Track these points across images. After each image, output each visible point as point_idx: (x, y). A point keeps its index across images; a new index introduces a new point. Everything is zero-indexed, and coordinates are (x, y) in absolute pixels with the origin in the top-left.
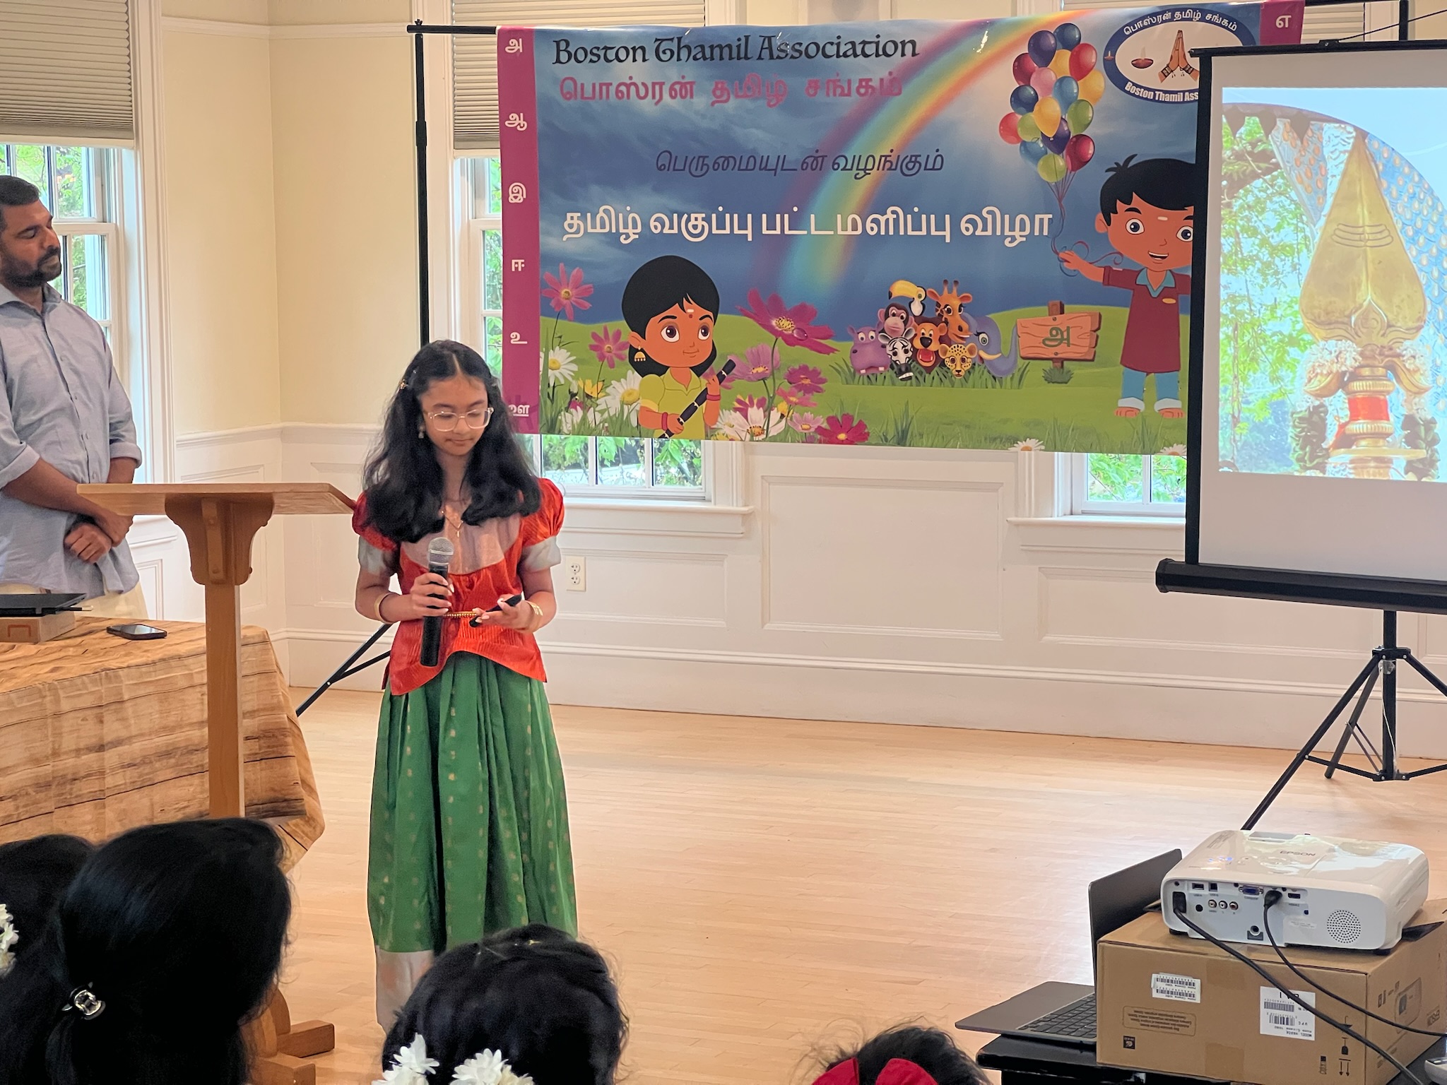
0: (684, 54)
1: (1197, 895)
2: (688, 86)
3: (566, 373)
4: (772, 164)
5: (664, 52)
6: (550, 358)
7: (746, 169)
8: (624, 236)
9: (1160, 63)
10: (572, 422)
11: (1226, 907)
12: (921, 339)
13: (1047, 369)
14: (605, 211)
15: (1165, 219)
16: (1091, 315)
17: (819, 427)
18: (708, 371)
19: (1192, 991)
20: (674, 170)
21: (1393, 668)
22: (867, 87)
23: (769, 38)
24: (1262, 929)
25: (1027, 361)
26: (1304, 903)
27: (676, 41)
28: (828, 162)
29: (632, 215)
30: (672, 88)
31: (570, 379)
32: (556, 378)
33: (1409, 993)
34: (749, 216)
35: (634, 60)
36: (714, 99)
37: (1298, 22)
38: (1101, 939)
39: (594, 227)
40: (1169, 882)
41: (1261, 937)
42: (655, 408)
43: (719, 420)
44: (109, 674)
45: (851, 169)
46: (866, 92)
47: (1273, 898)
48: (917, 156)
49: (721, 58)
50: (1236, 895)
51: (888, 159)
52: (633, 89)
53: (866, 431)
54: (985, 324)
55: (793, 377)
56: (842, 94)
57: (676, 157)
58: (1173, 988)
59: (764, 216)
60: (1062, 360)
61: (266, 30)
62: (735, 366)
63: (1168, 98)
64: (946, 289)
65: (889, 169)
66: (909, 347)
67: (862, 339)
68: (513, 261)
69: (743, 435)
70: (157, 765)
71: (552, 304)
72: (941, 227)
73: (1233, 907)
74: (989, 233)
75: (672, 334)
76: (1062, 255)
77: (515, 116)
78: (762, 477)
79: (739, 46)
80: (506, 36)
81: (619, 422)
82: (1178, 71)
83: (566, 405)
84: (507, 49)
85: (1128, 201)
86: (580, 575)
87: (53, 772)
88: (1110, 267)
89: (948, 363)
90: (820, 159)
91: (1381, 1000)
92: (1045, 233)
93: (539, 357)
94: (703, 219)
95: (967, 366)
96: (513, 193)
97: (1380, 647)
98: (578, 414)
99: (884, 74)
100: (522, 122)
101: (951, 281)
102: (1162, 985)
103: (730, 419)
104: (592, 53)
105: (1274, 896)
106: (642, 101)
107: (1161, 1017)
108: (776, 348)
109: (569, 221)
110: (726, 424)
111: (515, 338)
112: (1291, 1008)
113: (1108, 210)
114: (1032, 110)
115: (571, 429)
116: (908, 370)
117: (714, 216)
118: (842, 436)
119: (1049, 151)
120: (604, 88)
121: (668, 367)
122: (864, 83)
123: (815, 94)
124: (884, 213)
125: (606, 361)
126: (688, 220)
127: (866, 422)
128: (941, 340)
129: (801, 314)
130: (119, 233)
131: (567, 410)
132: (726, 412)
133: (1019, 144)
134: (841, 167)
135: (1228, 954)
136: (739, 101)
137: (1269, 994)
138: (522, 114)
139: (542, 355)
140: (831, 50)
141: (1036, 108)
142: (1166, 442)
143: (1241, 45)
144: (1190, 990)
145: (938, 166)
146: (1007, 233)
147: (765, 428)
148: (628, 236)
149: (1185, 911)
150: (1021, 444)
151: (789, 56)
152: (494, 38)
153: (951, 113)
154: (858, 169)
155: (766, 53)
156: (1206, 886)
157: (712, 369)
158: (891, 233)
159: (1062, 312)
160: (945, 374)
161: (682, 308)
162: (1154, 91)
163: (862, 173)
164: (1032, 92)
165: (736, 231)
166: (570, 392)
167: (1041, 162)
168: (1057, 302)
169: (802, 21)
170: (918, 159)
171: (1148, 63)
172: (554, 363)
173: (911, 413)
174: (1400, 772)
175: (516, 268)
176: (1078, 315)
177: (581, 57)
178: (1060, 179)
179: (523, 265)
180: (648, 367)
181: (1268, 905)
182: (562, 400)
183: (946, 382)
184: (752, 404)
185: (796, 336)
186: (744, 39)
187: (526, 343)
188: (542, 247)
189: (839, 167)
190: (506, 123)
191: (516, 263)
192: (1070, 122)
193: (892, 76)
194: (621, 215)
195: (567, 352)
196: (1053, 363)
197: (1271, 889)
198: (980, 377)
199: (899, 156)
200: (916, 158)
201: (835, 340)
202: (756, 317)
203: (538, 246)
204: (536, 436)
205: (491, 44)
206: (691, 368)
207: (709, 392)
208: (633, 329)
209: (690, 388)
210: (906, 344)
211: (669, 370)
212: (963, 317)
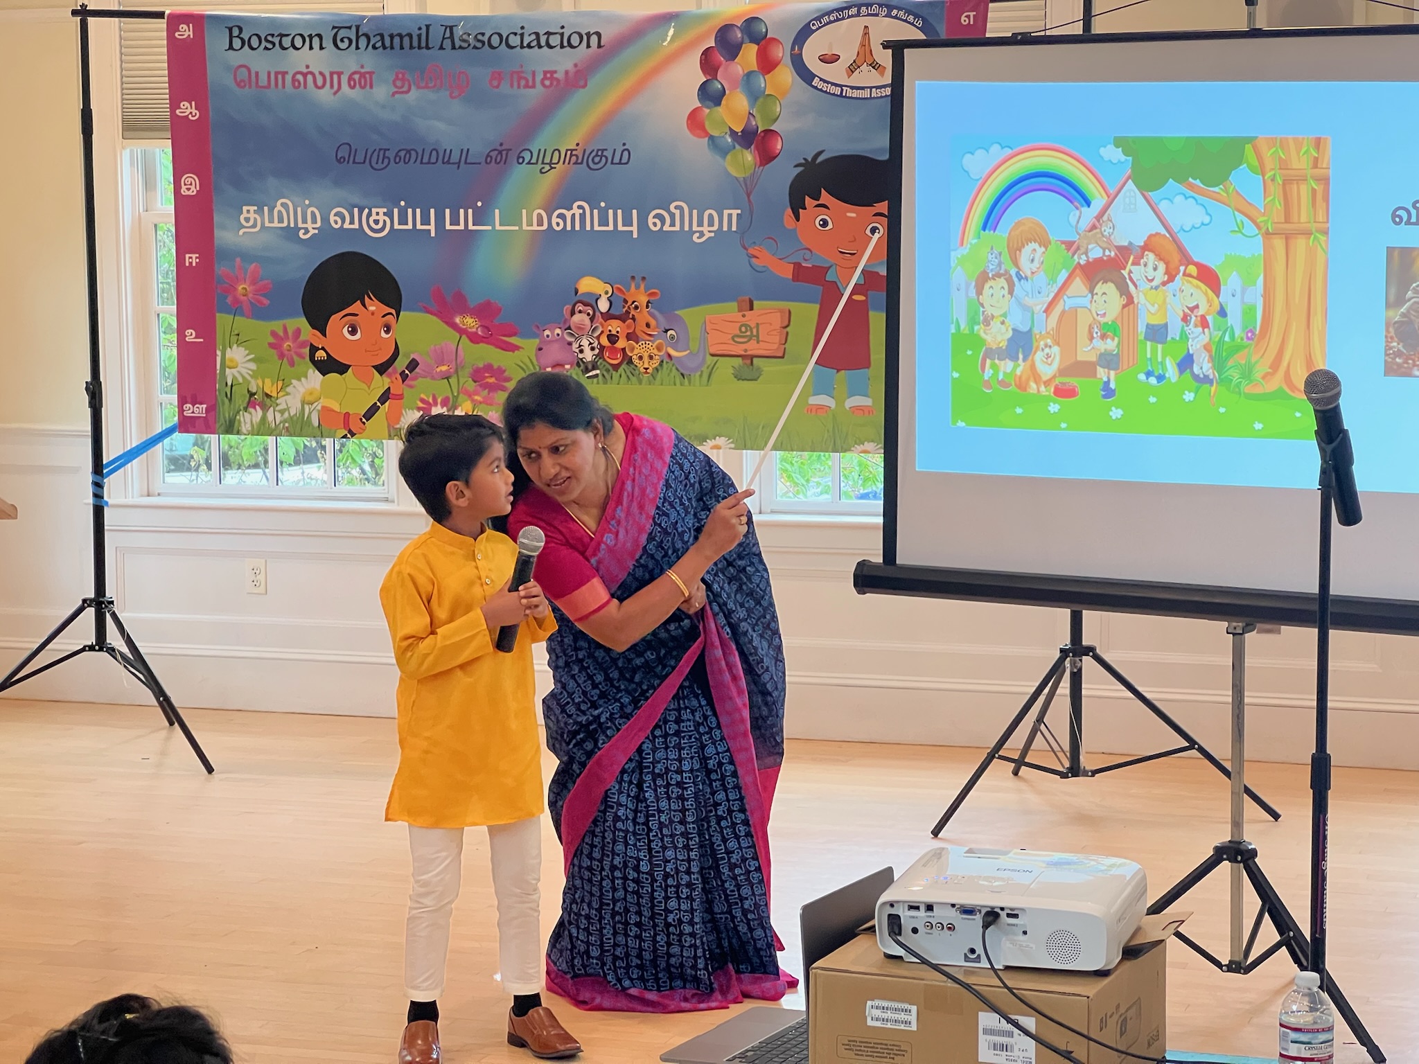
0: (362, 42)
1: (913, 917)
2: (367, 76)
3: (244, 371)
4: (455, 158)
5: (342, 40)
6: (227, 356)
7: (429, 163)
8: (302, 231)
9: (847, 57)
10: (252, 422)
11: (943, 928)
12: (608, 336)
13: (736, 365)
14: (282, 205)
15: (853, 215)
16: (781, 311)
18: (390, 370)
19: (908, 1018)
20: (354, 162)
21: (1079, 665)
22: (552, 78)
23: (451, 28)
24: (979, 950)
25: (716, 358)
26: (1022, 923)
27: (354, 29)
28: (513, 156)
29: (312, 209)
30: (350, 78)
31: (248, 377)
32: (234, 378)
33: (1129, 1014)
34: (432, 211)
35: (311, 48)
37: (982, 19)
38: (815, 965)
39: (271, 221)
40: (884, 904)
41: (978, 959)
42: (336, 407)
43: (402, 419)
45: (537, 163)
46: (551, 84)
47: (990, 919)
48: (603, 150)
49: (402, 48)
50: (952, 916)
51: (574, 153)
52: (310, 78)
54: (673, 322)
55: (477, 375)
56: (527, 86)
57: (356, 150)
58: (889, 1015)
59: (448, 211)
60: (752, 357)
62: (418, 364)
63: (856, 94)
64: (633, 285)
65: (576, 163)
66: (595, 345)
67: (548, 336)
68: (187, 256)
71: (229, 300)
72: (626, 221)
74: (677, 228)
75: (353, 332)
76: (751, 251)
77: (187, 104)
79: (419, 36)
80: (175, 21)
81: (300, 422)
82: (864, 67)
83: (245, 405)
84: (176, 34)
85: (816, 197)
86: (261, 577)
88: (799, 263)
89: (636, 360)
90: (504, 153)
91: (1103, 1024)
92: (734, 229)
93: (215, 355)
94: (385, 214)
95: (655, 363)
96: (185, 185)
97: (1066, 645)
98: (258, 414)
99: (569, 66)
100: (194, 111)
102: (877, 1013)
104: (267, 41)
105: (992, 917)
106: (322, 91)
107: (876, 1046)
108: (460, 346)
109: (245, 214)
111: (191, 335)
112: (1010, 1034)
113: (797, 206)
114: (718, 102)
115: (250, 429)
116: (594, 368)
117: (396, 211)
119: (737, 147)
120: (280, 77)
121: (350, 366)
122: (549, 75)
123: (497, 87)
124: (570, 209)
125: (285, 359)
126: (369, 215)
128: (629, 337)
129: (486, 311)
131: (246, 409)
133: (707, 139)
134: (526, 161)
135: (945, 978)
136: (422, 92)
137: (988, 1019)
138: (193, 102)
139: (219, 353)
140: (515, 41)
141: (724, 102)
142: (858, 441)
143: (925, 39)
144: (906, 1017)
145: (625, 160)
146: (695, 228)
148: (307, 231)
149: (900, 934)
150: (711, 443)
151: (472, 46)
152: (162, 24)
153: (637, 107)
154: (543, 163)
155: (447, 43)
156: (922, 908)
157: (395, 368)
158: (577, 228)
159: (751, 308)
160: (633, 371)
161: (364, 305)
162: (841, 86)
163: (547, 167)
164: (720, 86)
165: (419, 227)
166: (248, 391)
167: (729, 157)
168: (747, 298)
169: (484, 11)
170: (605, 153)
171: (833, 59)
172: (231, 360)
174: (1087, 768)
175: (190, 263)
176: (767, 313)
177: (255, 42)
178: (748, 174)
179: (198, 260)
180: (329, 366)
181: (986, 926)
182: (240, 399)
183: (634, 379)
184: (436, 404)
185: (480, 333)
186: (424, 29)
187: (202, 340)
188: (217, 242)
189: (523, 161)
190: (178, 112)
191: (190, 258)
192: (758, 117)
193: (578, 68)
194: (299, 210)
195: (246, 350)
196: (743, 360)
197: (989, 909)
198: (669, 375)
199: (585, 150)
200: (603, 153)
201: (520, 337)
202: (439, 315)
203: (213, 240)
204: (214, 437)
205: (160, 29)
206: (373, 367)
207: (391, 391)
208: (314, 327)
209: (372, 387)
210: (592, 341)
211: (350, 369)
212: (650, 313)
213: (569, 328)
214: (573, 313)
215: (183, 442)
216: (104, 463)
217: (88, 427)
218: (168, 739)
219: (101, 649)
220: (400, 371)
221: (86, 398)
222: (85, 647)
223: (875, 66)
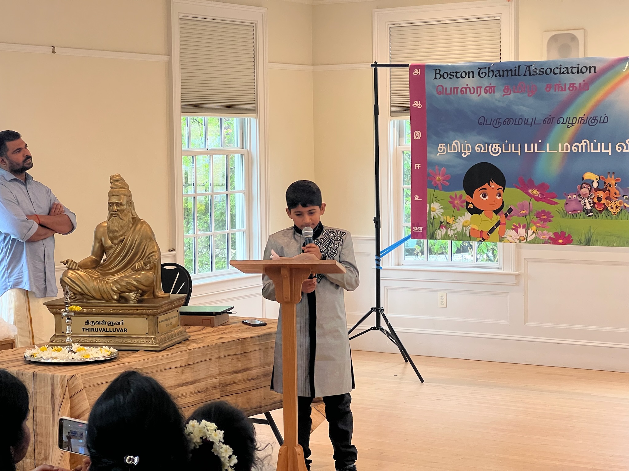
0: (491, 74)
2: (493, 88)
3: (438, 213)
4: (530, 122)
5: (482, 74)
6: (431, 207)
7: (518, 124)
8: (464, 154)
10: (441, 234)
14: (456, 143)
17: (550, 237)
18: (500, 212)
20: (486, 125)
22: (573, 87)
23: (529, 66)
27: (487, 68)
28: (555, 120)
29: (467, 145)
30: (485, 89)
31: (440, 216)
32: (434, 215)
34: (519, 145)
35: (469, 77)
36: (504, 93)
39: (451, 150)
42: (477, 229)
43: (505, 234)
44: (242, 341)
45: (566, 123)
46: (573, 89)
49: (507, 76)
51: (583, 118)
52: (468, 89)
53: (572, 239)
54: (627, 192)
55: (538, 215)
56: (561, 91)
57: (487, 119)
59: (526, 144)
61: (311, 68)
62: (512, 210)
64: (609, 176)
65: (583, 123)
66: (591, 202)
67: (570, 198)
68: (416, 165)
69: (516, 240)
71: (433, 183)
72: (607, 148)
75: (485, 196)
77: (417, 102)
78: (525, 259)
79: (515, 70)
80: (413, 68)
81: (462, 234)
83: (439, 227)
84: (413, 73)
86: (444, 300)
87: (220, 381)
89: (610, 209)
90: (551, 119)
94: (499, 146)
95: (619, 210)
96: (416, 135)
98: (444, 231)
99: (581, 81)
100: (420, 105)
101: (611, 173)
103: (510, 233)
104: (450, 75)
106: (473, 95)
108: (531, 202)
109: (440, 147)
110: (509, 236)
111: (417, 198)
115: (440, 237)
116: (591, 212)
117: (503, 145)
118: (561, 241)
120: (455, 89)
121: (482, 211)
122: (572, 85)
123: (550, 91)
124: (580, 143)
125: (456, 208)
126: (492, 147)
127: (572, 235)
128: (607, 199)
129: (542, 187)
130: (249, 154)
131: (439, 229)
132: (509, 230)
136: (516, 94)
138: (420, 101)
139: (428, 205)
140: (557, 71)
145: (605, 121)
147: (526, 237)
148: (465, 154)
151: (538, 74)
152: (408, 69)
153: (612, 97)
154: (568, 123)
155: (527, 73)
157: (502, 212)
158: (584, 151)
161: (489, 184)
163: (571, 125)
165: (513, 151)
166: (440, 221)
169: (544, 59)
170: (597, 118)
172: (433, 208)
173: (592, 231)
175: (417, 168)
177: (445, 76)
179: (420, 166)
180: (474, 211)
182: (437, 225)
183: (609, 217)
184: (520, 227)
185: (540, 197)
186: (517, 68)
187: (421, 200)
188: (428, 159)
189: (560, 122)
190: (413, 105)
191: (417, 165)
193: (585, 82)
194: (462, 145)
195: (439, 204)
198: (625, 215)
199: (587, 117)
200: (595, 118)
201: (558, 199)
202: (522, 189)
203: (426, 158)
204: (426, 241)
205: (407, 71)
206: (493, 211)
207: (501, 221)
208: (468, 195)
209: (492, 220)
210: (590, 200)
212: (617, 188)
214: (581, 188)
215: (412, 243)
216: (381, 251)
217: (374, 236)
218: (405, 368)
219: (378, 329)
220: (504, 213)
221: (374, 224)
222: (372, 328)
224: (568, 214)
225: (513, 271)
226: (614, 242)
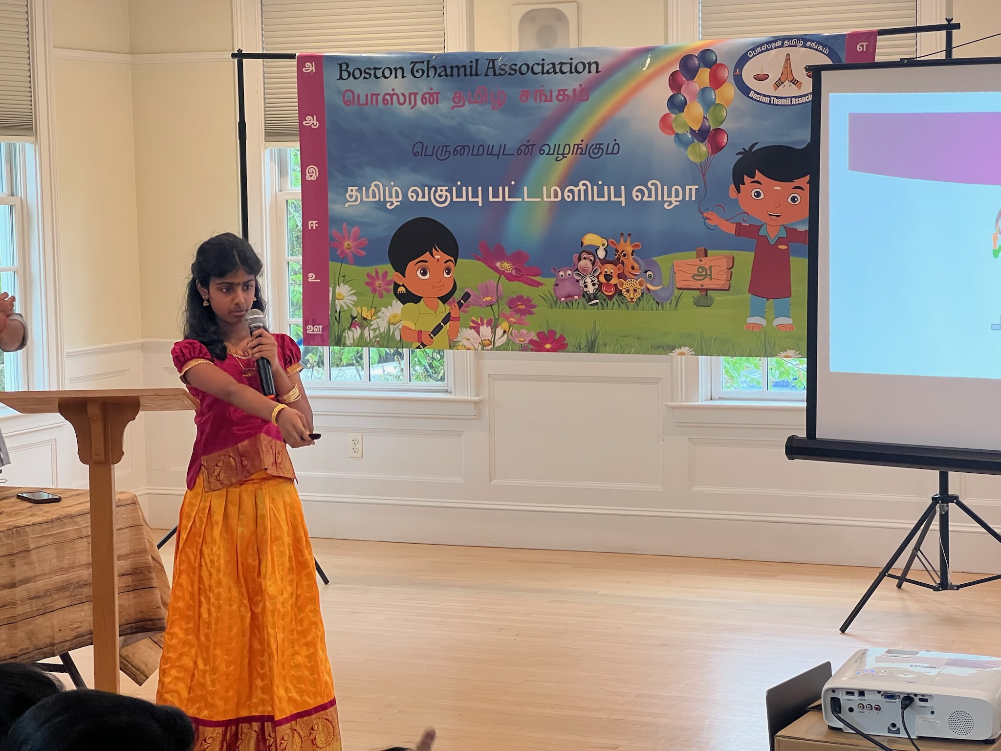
0: (432, 72)
1: (849, 700)
2: (435, 95)
3: (348, 302)
4: (496, 151)
5: (417, 71)
6: (336, 292)
7: (477, 155)
8: (389, 203)
9: (774, 77)
10: (353, 337)
11: (872, 709)
12: (605, 276)
13: (696, 296)
14: (375, 185)
15: (779, 188)
16: (727, 257)
17: (531, 339)
18: (450, 300)
20: (425, 155)
21: (946, 509)
22: (564, 95)
23: (493, 61)
24: (899, 725)
25: (681, 291)
26: (931, 705)
27: (426, 63)
28: (536, 149)
29: (394, 188)
30: (423, 97)
31: (351, 306)
32: (341, 306)
34: (480, 188)
35: (396, 77)
37: (872, 47)
38: (778, 734)
39: (368, 197)
40: (828, 690)
41: (898, 732)
42: (412, 327)
43: (459, 335)
45: (553, 154)
46: (564, 99)
47: (907, 702)
48: (600, 144)
49: (459, 75)
50: (879, 700)
51: (580, 146)
52: (395, 97)
53: (566, 342)
54: (651, 265)
55: (512, 304)
56: (545, 101)
57: (427, 147)
59: (491, 188)
60: (707, 290)
61: (128, 58)
62: (470, 296)
63: (781, 102)
64: (622, 240)
65: (580, 154)
66: (596, 281)
67: (562, 276)
68: (310, 222)
69: (476, 346)
70: (56, 596)
71: (338, 252)
72: (618, 195)
73: (877, 708)
74: (653, 199)
75: (424, 274)
76: (705, 215)
77: (310, 117)
78: (489, 375)
79: (471, 67)
80: (303, 60)
81: (387, 338)
82: (787, 83)
83: (349, 326)
84: (303, 70)
85: (752, 176)
86: (359, 446)
88: (740, 223)
89: (624, 293)
90: (530, 147)
92: (693, 199)
93: (329, 291)
94: (446, 191)
95: (638, 294)
96: (309, 173)
97: (936, 495)
98: (357, 332)
99: (576, 86)
100: (315, 122)
103: (466, 334)
104: (365, 73)
105: (908, 701)
106: (403, 106)
108: (500, 283)
109: (349, 193)
110: (464, 338)
111: (312, 277)
113: (738, 182)
114: (683, 112)
115: (352, 342)
116: (595, 298)
117: (454, 188)
118: (548, 346)
119: (695, 140)
120: (374, 97)
121: (422, 297)
122: (562, 92)
123: (527, 100)
124: (577, 186)
125: (377, 293)
126: (436, 191)
127: (565, 336)
128: (619, 276)
129: (518, 258)
130: (23, 204)
131: (349, 329)
133: (674, 135)
134: (546, 152)
135: (874, 745)
136: (473, 105)
138: (315, 116)
139: (331, 289)
140: (537, 69)
141: (686, 109)
142: (782, 349)
143: (832, 63)
145: (615, 151)
146: (666, 199)
147: (492, 341)
148: (392, 204)
149: (840, 713)
150: (677, 351)
151: (507, 73)
152: (294, 62)
153: (625, 112)
154: (558, 154)
155: (491, 71)
156: (856, 693)
157: (454, 299)
158: (582, 199)
159: (706, 256)
160: (622, 300)
161: (432, 255)
162: (770, 97)
163: (561, 157)
164: (683, 98)
165: (470, 199)
166: (351, 316)
167: (689, 148)
168: (703, 248)
169: (515, 49)
170: (602, 146)
171: (764, 78)
172: (340, 295)
173: (598, 329)
174: (953, 584)
175: (312, 227)
176: (717, 259)
177: (357, 75)
178: (703, 160)
179: (317, 225)
180: (407, 298)
181: (904, 708)
182: (346, 322)
183: (623, 306)
184: (483, 324)
185: (514, 274)
186: (474, 61)
187: (319, 281)
188: (330, 212)
189: (544, 153)
190: (304, 123)
191: (312, 223)
192: (710, 119)
193: (583, 86)
194: (387, 189)
195: (349, 287)
196: (700, 292)
197: (906, 695)
198: (648, 303)
199: (587, 145)
200: (600, 146)
201: (542, 276)
202: (485, 261)
203: (327, 211)
204: (326, 348)
205: (292, 66)
206: (438, 298)
207: (452, 315)
208: (396, 271)
209: (437, 313)
210: (593, 279)
211: (422, 299)
212: (634, 259)
213: (577, 270)
214: (580, 259)
223: (795, 82)
224: (559, 303)
225: (471, 396)
226: (632, 347)
